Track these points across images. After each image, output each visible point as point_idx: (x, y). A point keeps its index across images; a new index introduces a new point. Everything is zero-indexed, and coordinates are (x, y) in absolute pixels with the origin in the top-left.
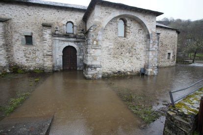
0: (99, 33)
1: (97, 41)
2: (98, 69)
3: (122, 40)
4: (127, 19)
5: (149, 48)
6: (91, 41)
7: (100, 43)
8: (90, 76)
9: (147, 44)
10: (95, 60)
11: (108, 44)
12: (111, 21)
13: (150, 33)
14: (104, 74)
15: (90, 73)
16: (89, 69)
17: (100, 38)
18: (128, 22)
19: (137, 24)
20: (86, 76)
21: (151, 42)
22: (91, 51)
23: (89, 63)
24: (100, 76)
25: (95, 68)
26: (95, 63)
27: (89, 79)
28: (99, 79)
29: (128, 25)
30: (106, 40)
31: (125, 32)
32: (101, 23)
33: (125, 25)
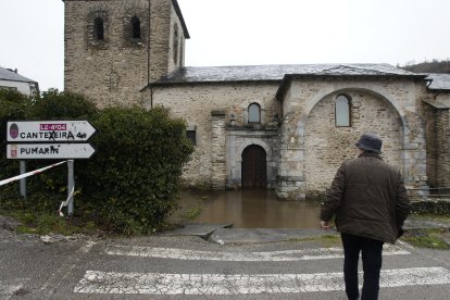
0: (300, 124)
1: (296, 138)
2: (299, 183)
3: (344, 132)
4: (351, 95)
5: (403, 145)
6: (286, 137)
7: (301, 141)
8: (286, 195)
9: (398, 137)
10: (294, 168)
11: (317, 140)
12: (321, 101)
13: (402, 114)
14: (311, 192)
15: (286, 190)
16: (284, 183)
17: (301, 132)
18: (355, 100)
19: (373, 101)
20: (279, 194)
21: (407, 131)
22: (287, 154)
23: (283, 173)
24: (303, 196)
25: (294, 182)
26: (293, 174)
27: (284, 199)
28: (301, 200)
29: (355, 105)
30: (312, 134)
31: (351, 117)
32: (301, 109)
33: (350, 105)
